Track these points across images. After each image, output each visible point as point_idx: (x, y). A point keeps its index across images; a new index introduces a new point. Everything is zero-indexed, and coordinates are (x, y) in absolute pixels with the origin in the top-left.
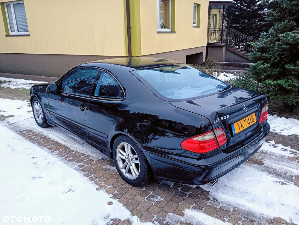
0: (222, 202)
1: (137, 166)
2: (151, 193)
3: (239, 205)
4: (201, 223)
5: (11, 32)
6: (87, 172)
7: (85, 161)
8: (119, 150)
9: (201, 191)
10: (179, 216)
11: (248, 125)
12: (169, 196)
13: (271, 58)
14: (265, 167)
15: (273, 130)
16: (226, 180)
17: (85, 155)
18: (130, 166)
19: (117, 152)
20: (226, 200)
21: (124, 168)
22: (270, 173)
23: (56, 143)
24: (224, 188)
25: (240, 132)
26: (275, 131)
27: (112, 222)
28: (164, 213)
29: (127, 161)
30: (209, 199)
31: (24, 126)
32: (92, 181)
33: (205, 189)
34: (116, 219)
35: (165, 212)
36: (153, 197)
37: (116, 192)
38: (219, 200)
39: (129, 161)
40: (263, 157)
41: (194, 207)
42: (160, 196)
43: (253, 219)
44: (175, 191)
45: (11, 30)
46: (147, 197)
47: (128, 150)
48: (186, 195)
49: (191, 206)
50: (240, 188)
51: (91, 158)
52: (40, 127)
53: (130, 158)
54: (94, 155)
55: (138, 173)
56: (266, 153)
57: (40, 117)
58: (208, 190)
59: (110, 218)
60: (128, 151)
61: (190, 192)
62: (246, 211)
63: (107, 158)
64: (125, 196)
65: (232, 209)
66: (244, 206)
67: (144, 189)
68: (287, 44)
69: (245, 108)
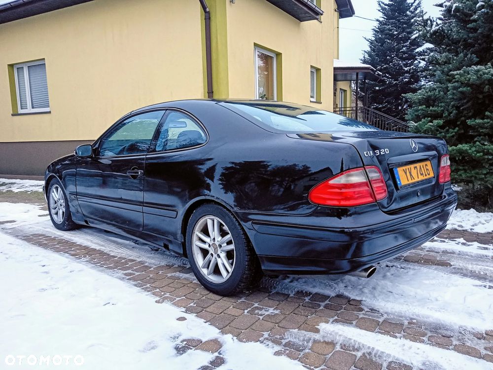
0: (386, 313)
1: (229, 255)
2: (256, 305)
3: (418, 316)
4: (352, 341)
5: (22, 109)
6: (139, 282)
7: (135, 268)
8: (197, 233)
9: (347, 300)
10: (309, 333)
11: (421, 178)
12: (288, 308)
14: (454, 268)
15: (459, 226)
16: (389, 284)
17: (135, 261)
18: (217, 258)
19: (195, 238)
20: (393, 310)
21: (207, 266)
22: (465, 275)
23: (86, 248)
24: (386, 294)
26: (462, 227)
27: (185, 343)
28: (282, 330)
29: (211, 251)
30: (361, 310)
31: (31, 229)
32: (148, 291)
33: (352, 297)
34: (194, 340)
35: (284, 328)
36: (261, 309)
37: (192, 304)
38: (381, 311)
39: (216, 249)
40: (449, 257)
41: (336, 321)
42: (273, 308)
43: (449, 333)
44: (298, 301)
45: (21, 106)
46: (249, 309)
47: (214, 231)
48: (320, 306)
49: (331, 320)
50: (416, 293)
51: (146, 264)
52: (58, 230)
53: (217, 244)
55: (231, 268)
56: (454, 253)
57: (60, 212)
58: (358, 298)
59: (181, 338)
60: (214, 233)
61: (327, 302)
62: (434, 323)
64: (208, 309)
65: (406, 323)
66: (428, 317)
67: (243, 300)
68: (467, 85)
69: (414, 145)
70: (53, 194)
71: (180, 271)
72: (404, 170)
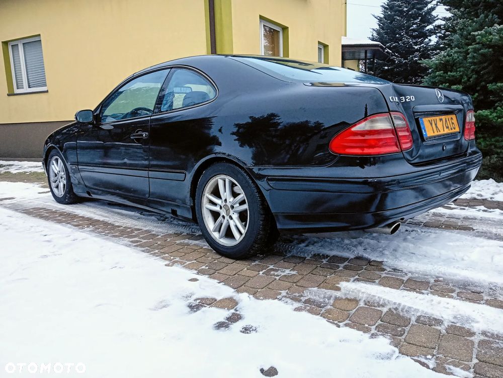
0: (409, 272)
1: (242, 216)
2: (271, 267)
3: (444, 274)
4: (377, 298)
5: (18, 88)
6: (147, 248)
7: (141, 236)
8: (207, 195)
9: (367, 262)
10: (330, 291)
11: (446, 131)
12: (306, 269)
13: (461, 76)
14: (478, 232)
15: (478, 195)
16: (411, 245)
17: (141, 230)
18: (229, 220)
19: (205, 201)
20: (417, 269)
21: (218, 229)
22: (490, 238)
23: (89, 219)
24: (409, 256)
25: (435, 137)
26: (481, 196)
27: (198, 301)
28: (300, 289)
29: (223, 212)
30: (384, 270)
31: (31, 204)
32: (157, 256)
33: (373, 259)
34: (208, 298)
35: (303, 287)
36: (277, 271)
37: (203, 267)
38: (405, 270)
39: (227, 211)
40: (471, 222)
41: (358, 280)
42: (290, 270)
43: (478, 289)
44: (315, 263)
45: (17, 86)
46: (264, 271)
47: (225, 192)
48: (338, 267)
49: (352, 279)
50: (440, 254)
51: (153, 233)
52: (59, 204)
53: (229, 204)
54: (160, 230)
55: (245, 229)
56: (476, 219)
57: (61, 185)
58: (379, 260)
59: (194, 297)
60: (226, 194)
61: (346, 263)
62: (462, 280)
63: (183, 232)
64: (221, 271)
65: (432, 281)
66: (455, 275)
67: (257, 262)
68: (489, 47)
69: (440, 95)
70: (53, 166)
71: (189, 239)
72: (429, 121)
